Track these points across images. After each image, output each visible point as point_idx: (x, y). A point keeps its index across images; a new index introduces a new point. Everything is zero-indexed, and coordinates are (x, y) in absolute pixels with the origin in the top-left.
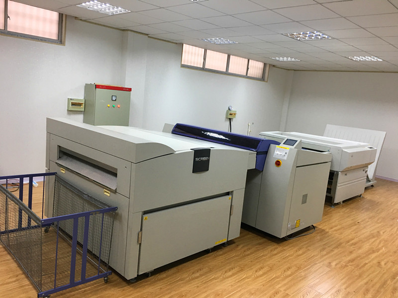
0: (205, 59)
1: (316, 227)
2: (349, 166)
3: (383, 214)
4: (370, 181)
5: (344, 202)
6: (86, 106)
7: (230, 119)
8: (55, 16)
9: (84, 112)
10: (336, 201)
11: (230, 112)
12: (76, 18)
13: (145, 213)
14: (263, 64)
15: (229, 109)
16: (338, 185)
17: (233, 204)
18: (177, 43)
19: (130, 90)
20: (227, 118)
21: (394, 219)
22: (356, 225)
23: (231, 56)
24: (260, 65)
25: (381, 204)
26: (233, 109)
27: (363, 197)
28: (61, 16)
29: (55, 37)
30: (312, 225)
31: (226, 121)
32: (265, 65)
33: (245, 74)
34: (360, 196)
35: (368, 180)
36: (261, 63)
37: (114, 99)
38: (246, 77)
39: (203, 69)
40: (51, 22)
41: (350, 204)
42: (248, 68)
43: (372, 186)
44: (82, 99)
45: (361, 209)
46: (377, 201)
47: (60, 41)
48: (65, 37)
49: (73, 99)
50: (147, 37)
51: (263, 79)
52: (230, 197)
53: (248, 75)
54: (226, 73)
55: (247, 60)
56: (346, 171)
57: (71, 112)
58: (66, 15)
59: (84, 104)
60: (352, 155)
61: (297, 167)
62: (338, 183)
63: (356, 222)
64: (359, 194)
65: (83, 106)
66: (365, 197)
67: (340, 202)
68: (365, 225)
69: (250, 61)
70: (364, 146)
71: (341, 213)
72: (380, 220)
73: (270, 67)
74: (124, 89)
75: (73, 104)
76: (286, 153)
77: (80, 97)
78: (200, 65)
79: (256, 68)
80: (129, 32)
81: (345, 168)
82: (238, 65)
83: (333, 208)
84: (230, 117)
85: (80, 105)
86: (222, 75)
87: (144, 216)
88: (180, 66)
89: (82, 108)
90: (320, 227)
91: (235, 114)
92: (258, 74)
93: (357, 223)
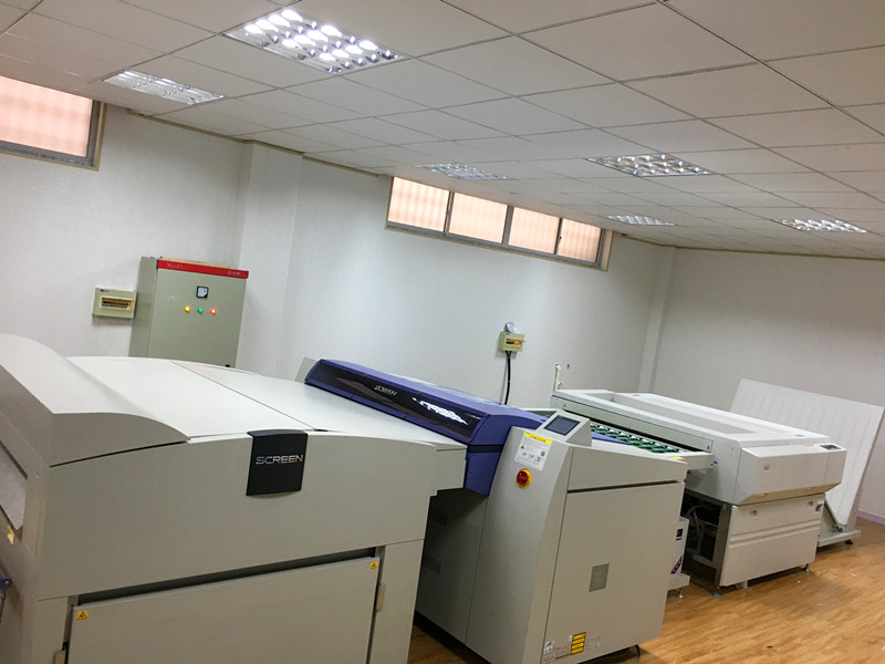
0: (449, 213)
1: (645, 652)
2: (761, 492)
3: (849, 627)
4: (840, 531)
5: (752, 583)
6: (139, 308)
7: (509, 354)
8: (84, 105)
9: (134, 322)
10: (725, 581)
11: (507, 337)
12: (129, 111)
13: (84, 599)
14: (599, 230)
15: (507, 330)
16: (731, 539)
17: (382, 581)
18: (377, 175)
19: (245, 275)
20: (500, 350)
21: (873, 643)
22: (760, 653)
23: (516, 210)
24: (593, 232)
25: (852, 597)
26: (516, 330)
27: (812, 573)
28: (96, 105)
29: (79, 151)
30: (637, 646)
31: (497, 356)
32: (603, 232)
33: (551, 251)
34: (805, 569)
35: (835, 527)
36: (594, 228)
37: (202, 293)
38: (554, 257)
39: (445, 235)
40: (73, 116)
41: (770, 590)
42: (558, 238)
43: (849, 542)
44: (132, 290)
45: (794, 607)
46: (848, 587)
47: (90, 160)
48: (100, 152)
49: (108, 291)
50: (300, 157)
51: (596, 264)
52: (376, 560)
53: (559, 253)
54: (504, 247)
55: (556, 220)
56: (755, 504)
57: (101, 321)
58: (106, 105)
59: (133, 304)
60: (767, 464)
61: (569, 492)
62: (730, 534)
63: (762, 645)
64: (803, 564)
65: (131, 308)
66: (818, 573)
67: (739, 584)
68: (784, 656)
69: (564, 221)
70: (810, 442)
71: (734, 616)
72: (834, 644)
73: (614, 239)
74: (230, 273)
75: (106, 302)
76: (543, 454)
77: (127, 286)
78: (438, 225)
79: (580, 238)
80: (255, 145)
81: (750, 494)
82: (533, 229)
83: (716, 598)
84: (509, 348)
85: (124, 304)
86: (490, 251)
87: (76, 608)
88: (384, 225)
89: (129, 312)
90: (657, 654)
91: (521, 342)
92: (584, 252)
93: (765, 648)
